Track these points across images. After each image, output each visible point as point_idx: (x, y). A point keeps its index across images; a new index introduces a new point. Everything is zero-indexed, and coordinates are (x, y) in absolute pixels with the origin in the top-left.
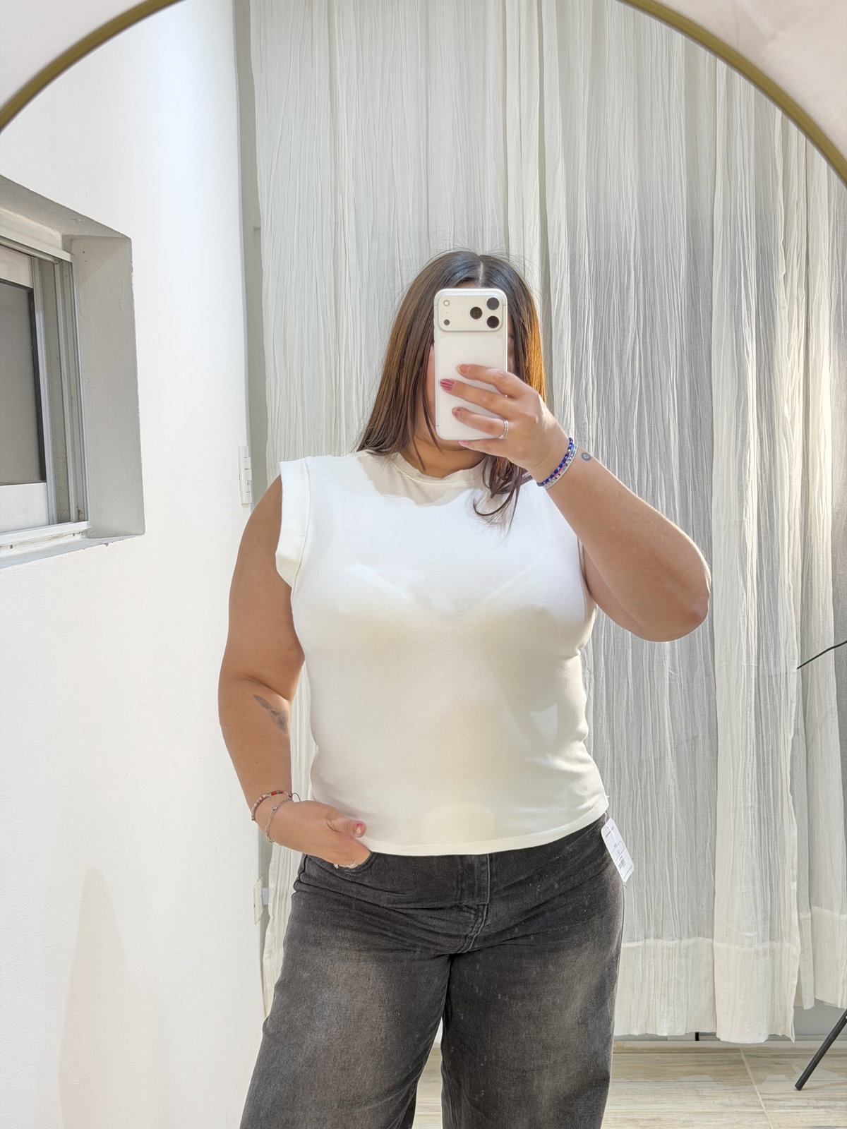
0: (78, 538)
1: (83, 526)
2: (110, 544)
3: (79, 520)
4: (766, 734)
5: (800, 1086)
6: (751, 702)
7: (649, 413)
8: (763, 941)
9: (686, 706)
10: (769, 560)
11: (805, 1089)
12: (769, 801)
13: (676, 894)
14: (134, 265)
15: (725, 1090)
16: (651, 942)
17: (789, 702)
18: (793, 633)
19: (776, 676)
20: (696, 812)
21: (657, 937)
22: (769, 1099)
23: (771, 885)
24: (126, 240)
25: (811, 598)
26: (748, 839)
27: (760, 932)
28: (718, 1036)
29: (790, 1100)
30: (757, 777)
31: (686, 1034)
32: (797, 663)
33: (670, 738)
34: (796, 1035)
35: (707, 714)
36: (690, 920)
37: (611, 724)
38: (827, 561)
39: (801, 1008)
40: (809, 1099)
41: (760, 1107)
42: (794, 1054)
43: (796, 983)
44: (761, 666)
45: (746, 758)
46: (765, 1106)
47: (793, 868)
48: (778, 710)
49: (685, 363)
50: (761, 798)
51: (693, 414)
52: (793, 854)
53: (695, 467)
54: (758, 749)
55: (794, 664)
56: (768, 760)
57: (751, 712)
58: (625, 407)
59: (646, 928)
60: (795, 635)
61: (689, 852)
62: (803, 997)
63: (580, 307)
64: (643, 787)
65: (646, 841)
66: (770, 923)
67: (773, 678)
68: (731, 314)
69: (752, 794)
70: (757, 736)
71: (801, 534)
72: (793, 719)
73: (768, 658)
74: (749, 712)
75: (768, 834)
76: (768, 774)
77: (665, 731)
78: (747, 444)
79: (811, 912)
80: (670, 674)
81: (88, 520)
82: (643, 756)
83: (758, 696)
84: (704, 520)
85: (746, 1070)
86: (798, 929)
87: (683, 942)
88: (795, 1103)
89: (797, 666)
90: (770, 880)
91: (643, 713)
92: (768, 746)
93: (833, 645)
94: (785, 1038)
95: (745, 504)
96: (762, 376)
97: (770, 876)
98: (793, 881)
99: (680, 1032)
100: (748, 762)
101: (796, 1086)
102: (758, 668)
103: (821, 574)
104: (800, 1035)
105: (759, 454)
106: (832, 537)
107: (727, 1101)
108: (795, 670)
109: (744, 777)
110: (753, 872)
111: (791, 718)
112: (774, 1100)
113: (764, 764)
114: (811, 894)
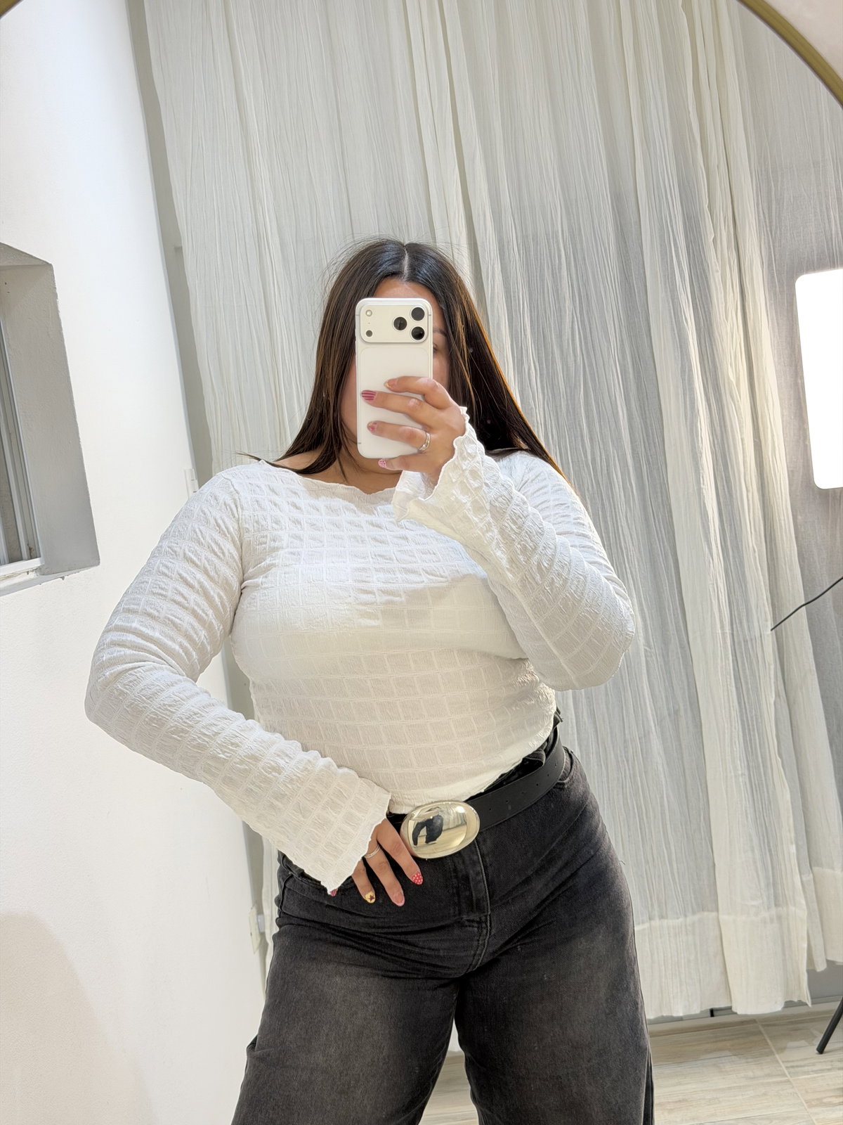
0: (32, 575)
1: (36, 563)
2: (66, 577)
3: (31, 558)
4: (748, 698)
5: (821, 1050)
6: (730, 670)
7: (595, 391)
8: (769, 908)
9: (664, 681)
10: (731, 525)
11: (828, 1052)
12: (759, 766)
13: (675, 871)
14: (58, 291)
15: (747, 1062)
16: (656, 922)
17: (767, 664)
18: (762, 594)
19: (751, 640)
20: (686, 786)
21: (662, 917)
22: (793, 1067)
23: (770, 851)
24: (47, 266)
25: (777, 558)
26: (742, 806)
27: (765, 899)
28: (734, 1009)
29: (814, 1064)
30: (744, 743)
31: (702, 1012)
32: (770, 625)
33: (653, 715)
34: (812, 998)
35: (686, 688)
36: (693, 896)
37: (592, 708)
38: (788, 518)
39: (814, 971)
40: (832, 1061)
41: (784, 1075)
42: (813, 1018)
43: (805, 945)
44: (735, 633)
45: (731, 726)
46: (789, 1073)
47: (789, 831)
48: (757, 674)
49: (625, 337)
50: (751, 764)
51: (639, 388)
52: (788, 817)
53: (646, 439)
54: (741, 715)
55: (767, 626)
56: (753, 725)
57: (730, 679)
58: (570, 387)
59: (650, 909)
60: (765, 598)
61: (684, 827)
62: (815, 959)
63: (514, 293)
64: (631, 767)
65: (640, 822)
66: (774, 889)
67: (749, 642)
68: (665, 284)
69: (740, 760)
70: (739, 703)
71: (759, 495)
72: (773, 681)
73: (741, 623)
74: (729, 680)
75: (761, 799)
76: (755, 740)
77: (646, 709)
78: (696, 411)
79: (812, 872)
80: (646, 651)
81: (40, 557)
82: (628, 737)
83: (735, 663)
84: (661, 492)
85: (765, 1039)
86: (802, 892)
87: (688, 919)
88: (818, 1067)
89: (770, 628)
90: (769, 846)
91: (623, 693)
92: (751, 712)
93: (804, 603)
94: (801, 1004)
95: (701, 471)
96: (703, 341)
97: (768, 842)
98: (792, 843)
99: (696, 1010)
100: (734, 730)
101: (818, 1049)
102: (733, 634)
103: (784, 534)
104: (815, 999)
105: (709, 420)
106: (790, 495)
107: (750, 1074)
108: (769, 632)
109: (731, 745)
110: (751, 840)
111: (770, 681)
112: (797, 1066)
113: (749, 730)
114: (811, 857)
